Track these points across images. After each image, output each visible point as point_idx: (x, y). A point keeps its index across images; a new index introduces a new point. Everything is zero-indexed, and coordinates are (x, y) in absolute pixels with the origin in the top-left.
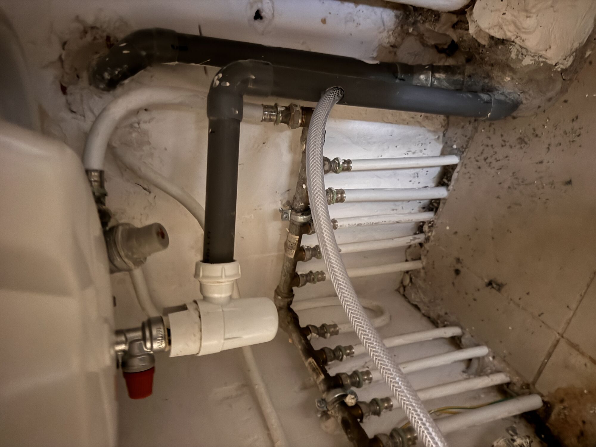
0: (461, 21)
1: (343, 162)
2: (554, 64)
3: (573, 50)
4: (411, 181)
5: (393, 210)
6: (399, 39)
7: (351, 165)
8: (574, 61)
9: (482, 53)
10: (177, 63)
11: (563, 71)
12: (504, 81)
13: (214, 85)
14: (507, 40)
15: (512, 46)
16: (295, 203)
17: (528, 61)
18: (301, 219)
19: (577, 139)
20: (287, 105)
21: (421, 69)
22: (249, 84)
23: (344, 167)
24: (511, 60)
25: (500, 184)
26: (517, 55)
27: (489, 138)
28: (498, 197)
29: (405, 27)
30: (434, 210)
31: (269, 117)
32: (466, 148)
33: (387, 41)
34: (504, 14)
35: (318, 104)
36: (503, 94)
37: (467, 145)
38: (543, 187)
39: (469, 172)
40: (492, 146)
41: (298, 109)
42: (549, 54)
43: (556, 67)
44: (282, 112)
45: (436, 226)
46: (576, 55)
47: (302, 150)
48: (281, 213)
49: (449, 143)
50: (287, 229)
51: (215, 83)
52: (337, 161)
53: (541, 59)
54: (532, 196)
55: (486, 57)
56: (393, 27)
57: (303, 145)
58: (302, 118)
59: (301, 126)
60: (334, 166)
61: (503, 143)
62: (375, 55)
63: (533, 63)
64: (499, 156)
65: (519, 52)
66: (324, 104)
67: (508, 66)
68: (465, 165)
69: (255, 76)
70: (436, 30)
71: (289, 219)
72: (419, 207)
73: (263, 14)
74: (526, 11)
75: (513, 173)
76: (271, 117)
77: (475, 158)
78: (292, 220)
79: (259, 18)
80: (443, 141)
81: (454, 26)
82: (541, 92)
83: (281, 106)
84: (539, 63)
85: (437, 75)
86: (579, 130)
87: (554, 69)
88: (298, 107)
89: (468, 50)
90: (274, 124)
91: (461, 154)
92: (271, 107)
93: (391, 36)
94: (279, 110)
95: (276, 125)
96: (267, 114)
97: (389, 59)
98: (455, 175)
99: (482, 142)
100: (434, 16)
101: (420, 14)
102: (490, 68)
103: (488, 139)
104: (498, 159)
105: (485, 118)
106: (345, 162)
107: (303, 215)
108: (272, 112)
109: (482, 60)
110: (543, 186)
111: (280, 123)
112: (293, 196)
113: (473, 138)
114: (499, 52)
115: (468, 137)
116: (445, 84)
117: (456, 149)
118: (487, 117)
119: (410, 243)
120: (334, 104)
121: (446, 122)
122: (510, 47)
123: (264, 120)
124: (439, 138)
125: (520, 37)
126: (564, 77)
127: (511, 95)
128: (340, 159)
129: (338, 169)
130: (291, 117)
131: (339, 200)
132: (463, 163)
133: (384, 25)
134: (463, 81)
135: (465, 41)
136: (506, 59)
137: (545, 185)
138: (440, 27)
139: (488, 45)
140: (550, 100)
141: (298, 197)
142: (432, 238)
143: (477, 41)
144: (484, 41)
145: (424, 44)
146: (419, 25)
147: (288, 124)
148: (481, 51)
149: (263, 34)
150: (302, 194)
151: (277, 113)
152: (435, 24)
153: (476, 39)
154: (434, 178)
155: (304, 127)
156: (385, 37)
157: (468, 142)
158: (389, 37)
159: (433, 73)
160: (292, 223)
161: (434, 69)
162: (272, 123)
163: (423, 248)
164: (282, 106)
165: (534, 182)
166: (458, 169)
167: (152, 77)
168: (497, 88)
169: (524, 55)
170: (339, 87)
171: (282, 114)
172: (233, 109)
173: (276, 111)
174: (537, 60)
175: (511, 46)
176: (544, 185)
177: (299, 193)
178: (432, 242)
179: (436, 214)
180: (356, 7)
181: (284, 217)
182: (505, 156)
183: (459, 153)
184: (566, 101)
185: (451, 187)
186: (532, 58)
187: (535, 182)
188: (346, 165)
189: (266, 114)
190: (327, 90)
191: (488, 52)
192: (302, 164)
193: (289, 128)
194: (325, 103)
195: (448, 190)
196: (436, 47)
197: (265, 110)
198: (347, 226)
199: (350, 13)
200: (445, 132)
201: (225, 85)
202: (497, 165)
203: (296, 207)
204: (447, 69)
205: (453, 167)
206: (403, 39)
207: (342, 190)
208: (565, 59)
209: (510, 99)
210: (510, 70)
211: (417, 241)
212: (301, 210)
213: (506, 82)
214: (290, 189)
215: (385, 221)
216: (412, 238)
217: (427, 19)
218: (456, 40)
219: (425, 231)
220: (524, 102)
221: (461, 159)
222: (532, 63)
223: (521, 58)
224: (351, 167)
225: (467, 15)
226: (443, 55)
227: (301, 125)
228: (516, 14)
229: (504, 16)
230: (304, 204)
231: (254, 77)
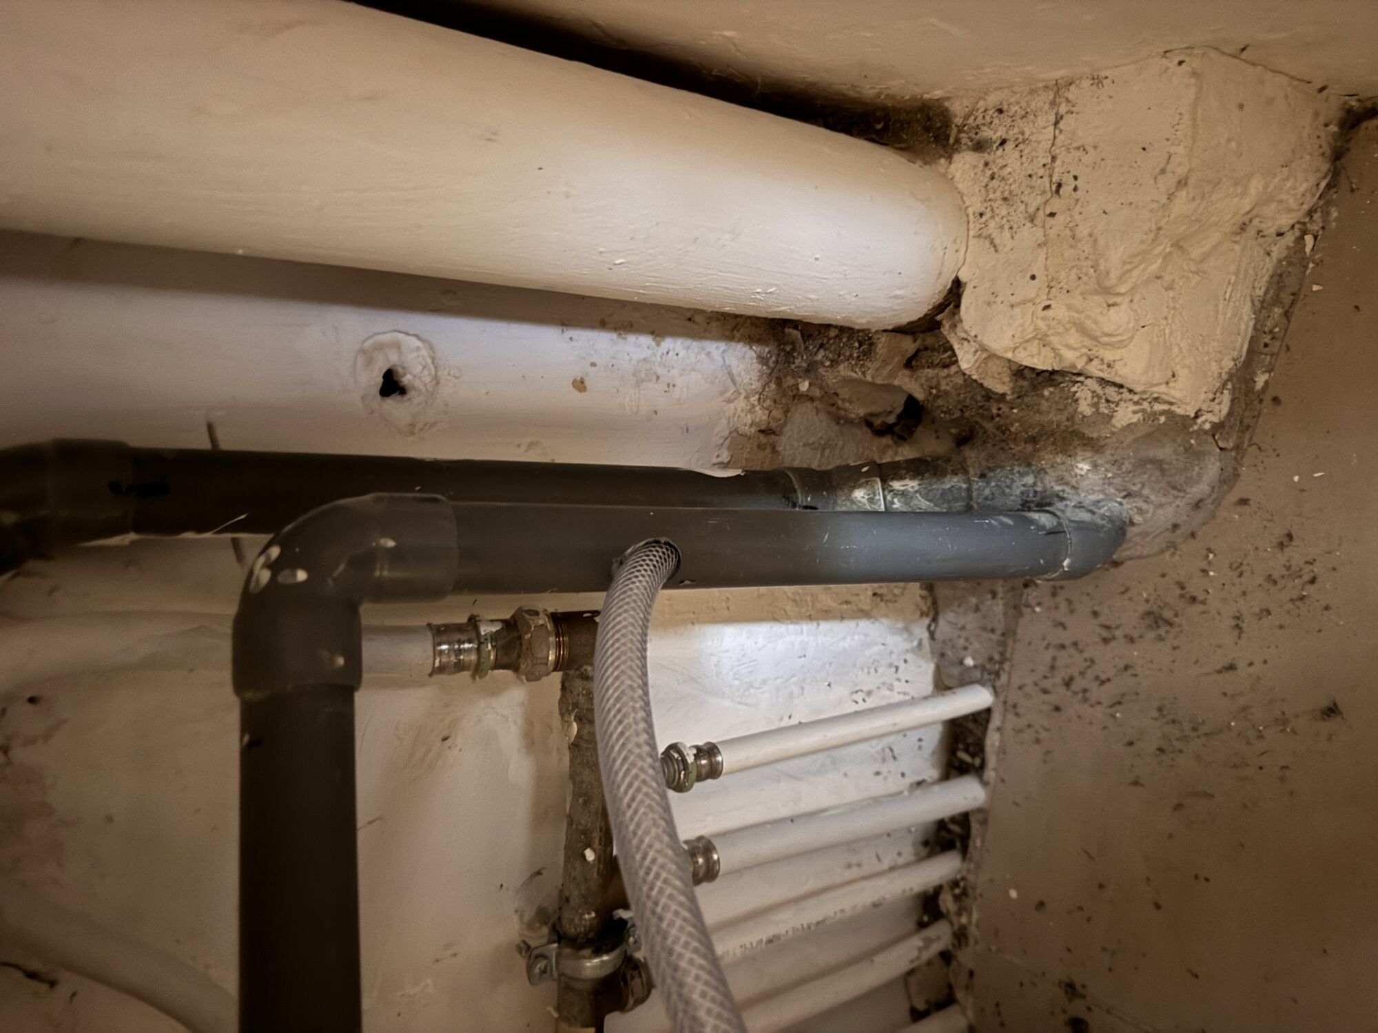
0: (926, 349)
1: (695, 755)
2: (1192, 415)
3: (1225, 376)
4: (878, 773)
5: (849, 866)
6: (777, 413)
7: (719, 759)
8: (1232, 401)
9: (998, 415)
10: (133, 536)
11: (1217, 427)
12: (1076, 476)
13: (253, 584)
14: (1062, 373)
15: (1076, 386)
16: (566, 915)
17: (1125, 415)
18: (594, 965)
19: (1308, 591)
20: (507, 615)
21: (850, 476)
22: (378, 566)
23: (699, 767)
24: (1083, 421)
25: (1131, 744)
26: (1096, 405)
27: (1063, 626)
28: (1136, 783)
29: (790, 381)
30: (958, 844)
31: (453, 659)
32: (1001, 663)
33: (748, 419)
34: (1047, 307)
35: (607, 595)
36: (1080, 506)
37: (1002, 654)
38: (1261, 736)
39: (1029, 726)
40: (1075, 644)
41: (542, 620)
42: (1176, 391)
43: (1199, 421)
44: (494, 637)
45: (978, 891)
46: (1233, 386)
47: (569, 739)
48: (524, 957)
49: (949, 653)
50: (550, 1009)
51: (258, 581)
52: (676, 755)
53: (1158, 407)
54: (1235, 766)
55: (1012, 425)
56: (757, 385)
57: (570, 725)
58: (558, 645)
59: (555, 670)
60: (672, 770)
61: (1105, 634)
62: (725, 457)
63: (1141, 418)
64: (1105, 668)
65: (1099, 397)
66: (629, 593)
67: (1077, 434)
68: (1015, 706)
69: (393, 539)
70: (869, 378)
71: (555, 975)
72: (914, 844)
73: (406, 380)
74: (1106, 291)
75: (1160, 709)
76: (462, 657)
77: (1036, 684)
78: (563, 978)
79: (398, 392)
80: (933, 653)
81: (910, 363)
82: (1174, 488)
83: (487, 620)
84: (1154, 416)
85: (897, 485)
86: (1307, 568)
87: (1196, 427)
88: (542, 615)
89: (958, 414)
90: (473, 676)
91: (995, 680)
92: (459, 628)
93: (757, 408)
94: (483, 633)
95: (477, 678)
96: (446, 652)
97: (762, 462)
98: (993, 740)
99: (1044, 639)
100: (857, 344)
101: (822, 346)
102: (1029, 448)
103: (1060, 629)
104: (1103, 677)
105: (1057, 574)
106: (700, 752)
107: (597, 952)
108: (461, 642)
109: (1003, 433)
110: (1260, 731)
111: (490, 671)
112: (555, 894)
113: (1015, 633)
114: (1045, 405)
115: (999, 632)
116: (923, 504)
117: (975, 666)
118: (1061, 570)
119: (918, 958)
120: (656, 589)
121: (929, 601)
122: (1073, 389)
123: (441, 669)
124: (920, 644)
125: (1097, 357)
126: (1221, 444)
127: (1103, 506)
128: (685, 747)
129: (685, 777)
130: (524, 647)
131: (701, 874)
132: (1005, 702)
133: (734, 383)
134: (969, 490)
135: (946, 393)
136: (1068, 419)
137: (1264, 728)
138: (877, 370)
139: (1013, 393)
140: (1197, 505)
141: (575, 893)
142: (973, 931)
143: (981, 385)
144: (1000, 385)
145: (839, 418)
146: (821, 370)
147: (514, 667)
148: (995, 411)
149: (411, 429)
150: (586, 881)
151: (480, 643)
152: (861, 362)
153: (980, 382)
154: (934, 752)
155: (568, 671)
156: (743, 410)
157: (1003, 644)
158: (751, 410)
159: (884, 481)
160: (567, 986)
161: (886, 473)
162: (466, 675)
163: (954, 963)
164: (492, 621)
165: (1229, 723)
166: (996, 721)
167: (51, 592)
168: (1061, 494)
169: (1113, 403)
170: (663, 540)
171: (494, 644)
172: (325, 654)
173: (474, 635)
174: (1149, 409)
175: (1074, 386)
176: (1261, 728)
177: (575, 879)
178: (976, 943)
179: (968, 856)
180: (658, 345)
181: (537, 970)
182: (1121, 665)
183: (986, 676)
184: (1244, 502)
185: (990, 774)
186: (1137, 408)
187: (1233, 724)
188: (704, 762)
189: (445, 650)
190: (629, 551)
191: (1015, 411)
192: (574, 783)
193: (522, 680)
194: (631, 589)
195: (985, 784)
196: (868, 422)
197: (438, 640)
198: (738, 951)
199: (645, 360)
200: (932, 628)
201: (290, 581)
202: (1105, 694)
203: (573, 930)
204: (918, 468)
205: (981, 718)
206: (786, 412)
207: (703, 841)
208: (1213, 400)
209: (1103, 517)
210: (1084, 445)
211: (936, 948)
212: (591, 935)
213: (1081, 476)
214: (544, 868)
215: (842, 911)
216: (920, 944)
217: (839, 356)
218: (920, 395)
219: (948, 912)
220: (1138, 519)
221: (996, 693)
222: (1139, 420)
223: (1106, 411)
224: (720, 766)
225: (946, 329)
226: (886, 440)
227: (558, 666)
228: (1077, 301)
229: (1049, 313)
230: (596, 913)
231: (391, 543)
